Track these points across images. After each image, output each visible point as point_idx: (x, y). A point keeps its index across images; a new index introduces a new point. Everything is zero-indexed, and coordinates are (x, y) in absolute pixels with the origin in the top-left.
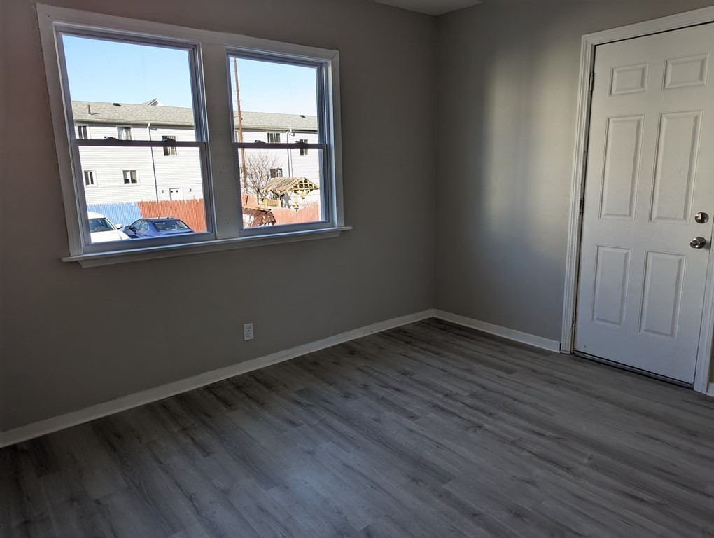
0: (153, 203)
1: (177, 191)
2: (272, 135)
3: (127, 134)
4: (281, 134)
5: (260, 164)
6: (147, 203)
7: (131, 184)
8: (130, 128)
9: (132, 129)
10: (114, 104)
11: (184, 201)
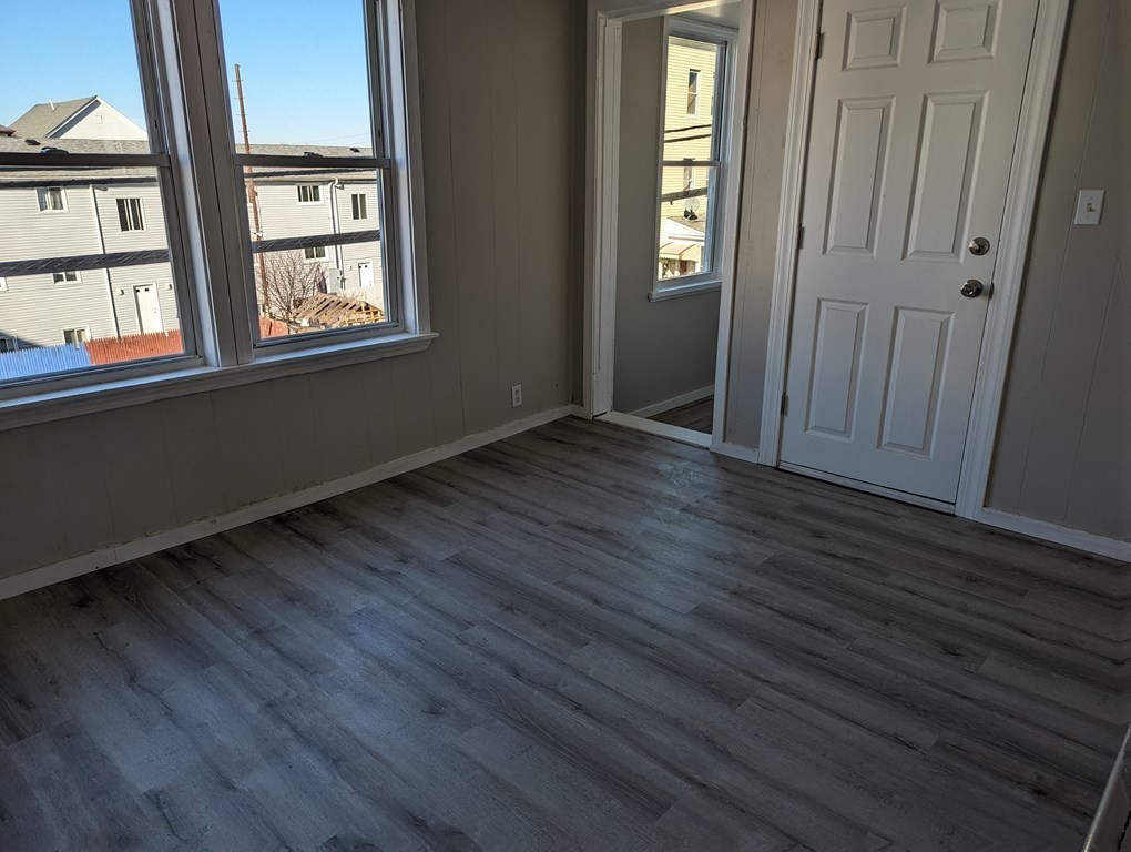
0: (111, 341)
1: (147, 290)
2: (304, 188)
3: (54, 199)
4: (321, 188)
5: (291, 269)
6: (101, 341)
7: (65, 282)
8: (59, 190)
9: (63, 192)
10: (27, 141)
11: (163, 334)
